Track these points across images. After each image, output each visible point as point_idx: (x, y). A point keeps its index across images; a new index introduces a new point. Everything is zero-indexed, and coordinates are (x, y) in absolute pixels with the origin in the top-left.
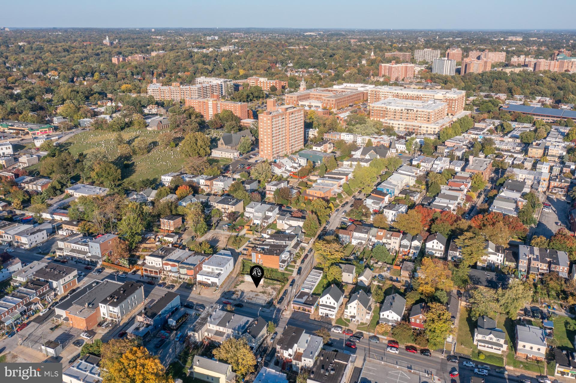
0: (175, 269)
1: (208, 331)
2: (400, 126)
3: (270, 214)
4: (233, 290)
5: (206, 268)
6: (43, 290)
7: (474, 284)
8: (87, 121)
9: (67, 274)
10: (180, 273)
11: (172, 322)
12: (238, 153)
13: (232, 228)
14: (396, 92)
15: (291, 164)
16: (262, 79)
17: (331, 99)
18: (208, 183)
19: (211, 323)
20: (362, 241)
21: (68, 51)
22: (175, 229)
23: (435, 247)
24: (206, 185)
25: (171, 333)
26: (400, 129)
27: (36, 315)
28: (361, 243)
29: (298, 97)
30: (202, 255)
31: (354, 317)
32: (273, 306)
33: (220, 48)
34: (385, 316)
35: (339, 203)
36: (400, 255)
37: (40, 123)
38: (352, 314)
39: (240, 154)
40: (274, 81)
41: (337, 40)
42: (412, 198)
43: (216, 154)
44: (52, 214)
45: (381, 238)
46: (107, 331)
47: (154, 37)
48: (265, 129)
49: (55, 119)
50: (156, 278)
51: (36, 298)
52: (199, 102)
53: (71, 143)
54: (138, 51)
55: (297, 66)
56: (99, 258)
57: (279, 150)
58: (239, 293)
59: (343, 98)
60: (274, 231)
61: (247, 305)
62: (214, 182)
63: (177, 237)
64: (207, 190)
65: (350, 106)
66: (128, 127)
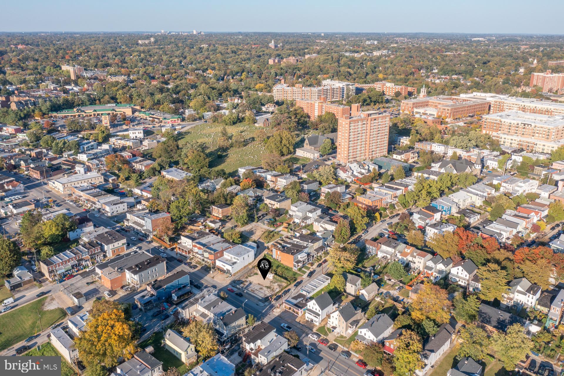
0: (200, 252)
1: (197, 311)
2: (513, 142)
3: (310, 215)
4: (243, 280)
5: (227, 256)
6: (95, 251)
7: (482, 322)
8: (208, 115)
9: (117, 241)
10: (203, 256)
11: (175, 297)
12: (319, 154)
13: (273, 223)
14: (523, 104)
15: (359, 170)
16: (388, 85)
17: (447, 108)
18: (274, 179)
19: (200, 304)
20: (388, 256)
21: (235, 53)
22: (223, 216)
23: (460, 275)
24: (272, 181)
25: (170, 306)
26: (513, 145)
27: (84, 270)
28: (386, 257)
29: (414, 104)
30: (229, 243)
31: (334, 328)
32: (269, 301)
33: (372, 53)
34: (363, 334)
35: (388, 214)
36: (422, 276)
37: (173, 113)
38: (334, 325)
39: (321, 156)
40: (400, 87)
41: (506, 46)
42: (467, 219)
43: (300, 153)
44: (142, 190)
45: (406, 255)
46: (126, 293)
47: (318, 41)
48: (343, 133)
49: (187, 111)
50: (186, 257)
51: (87, 256)
52: (308, 103)
53: (189, 133)
54: (295, 54)
55: (440, 73)
56: (150, 232)
57: (356, 154)
58: (247, 284)
59: (461, 108)
60: (309, 232)
61: (247, 295)
62: (279, 179)
63: (220, 224)
64: (272, 185)
65: (469, 116)
66: (240, 122)
